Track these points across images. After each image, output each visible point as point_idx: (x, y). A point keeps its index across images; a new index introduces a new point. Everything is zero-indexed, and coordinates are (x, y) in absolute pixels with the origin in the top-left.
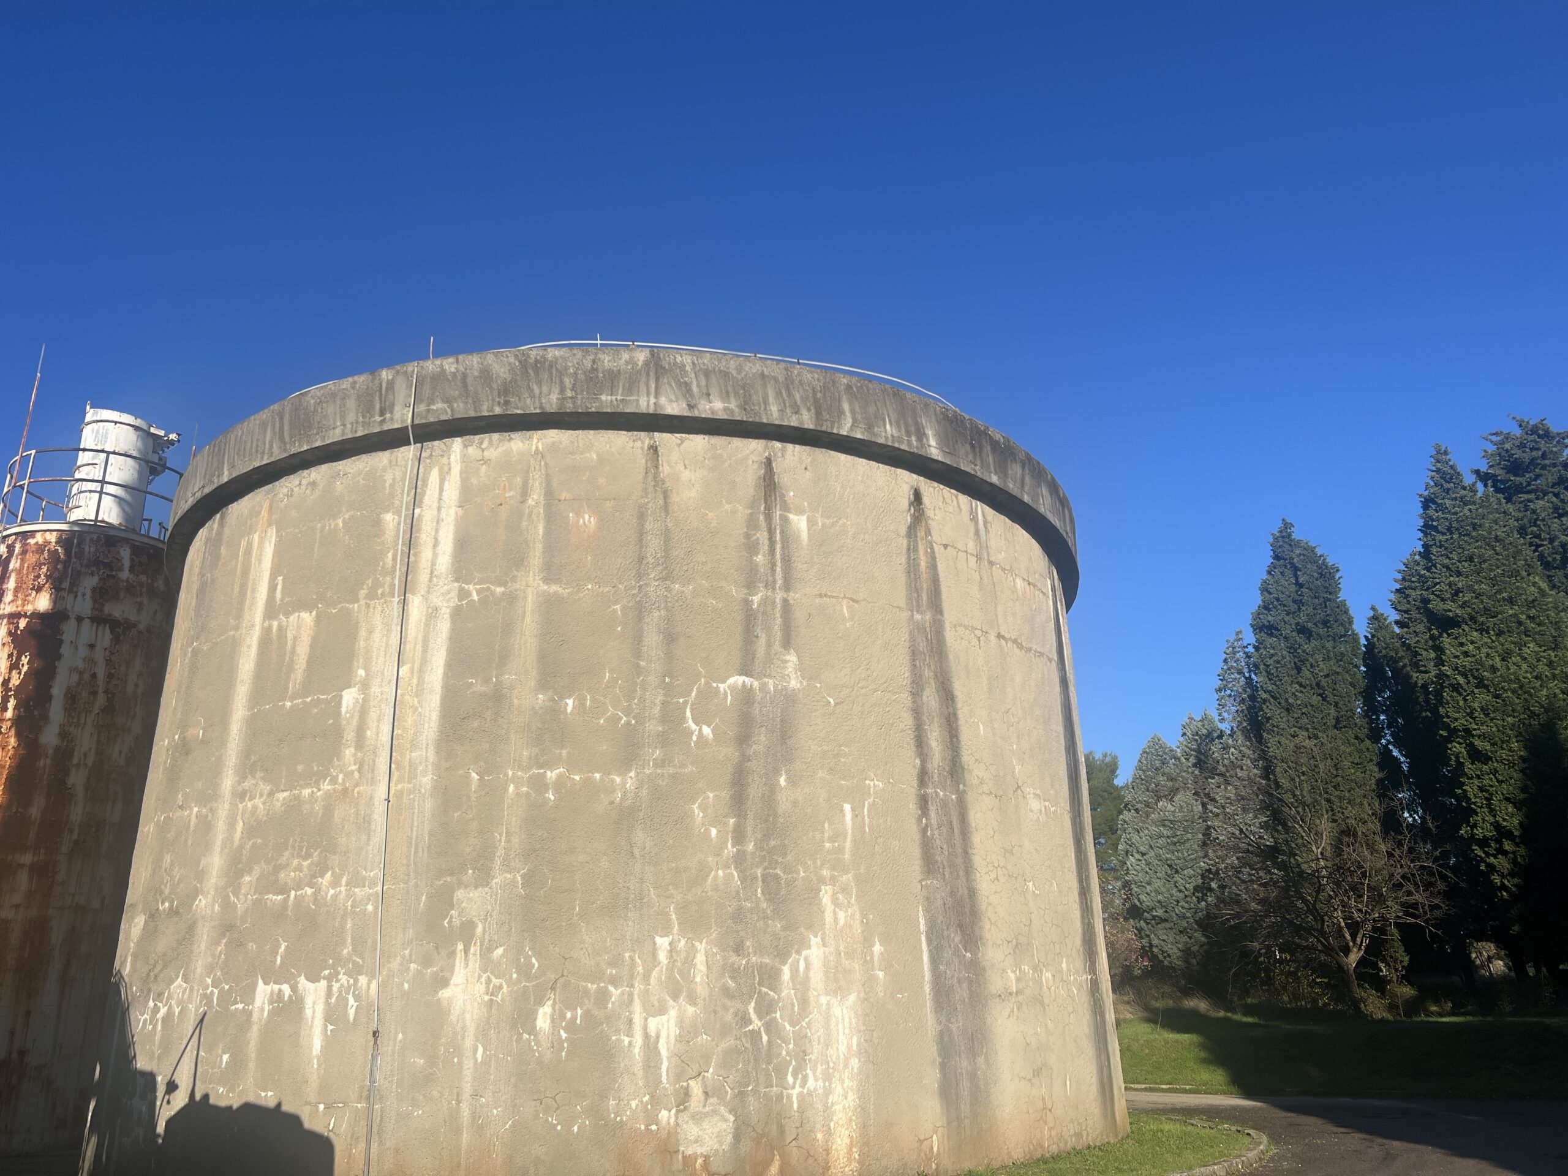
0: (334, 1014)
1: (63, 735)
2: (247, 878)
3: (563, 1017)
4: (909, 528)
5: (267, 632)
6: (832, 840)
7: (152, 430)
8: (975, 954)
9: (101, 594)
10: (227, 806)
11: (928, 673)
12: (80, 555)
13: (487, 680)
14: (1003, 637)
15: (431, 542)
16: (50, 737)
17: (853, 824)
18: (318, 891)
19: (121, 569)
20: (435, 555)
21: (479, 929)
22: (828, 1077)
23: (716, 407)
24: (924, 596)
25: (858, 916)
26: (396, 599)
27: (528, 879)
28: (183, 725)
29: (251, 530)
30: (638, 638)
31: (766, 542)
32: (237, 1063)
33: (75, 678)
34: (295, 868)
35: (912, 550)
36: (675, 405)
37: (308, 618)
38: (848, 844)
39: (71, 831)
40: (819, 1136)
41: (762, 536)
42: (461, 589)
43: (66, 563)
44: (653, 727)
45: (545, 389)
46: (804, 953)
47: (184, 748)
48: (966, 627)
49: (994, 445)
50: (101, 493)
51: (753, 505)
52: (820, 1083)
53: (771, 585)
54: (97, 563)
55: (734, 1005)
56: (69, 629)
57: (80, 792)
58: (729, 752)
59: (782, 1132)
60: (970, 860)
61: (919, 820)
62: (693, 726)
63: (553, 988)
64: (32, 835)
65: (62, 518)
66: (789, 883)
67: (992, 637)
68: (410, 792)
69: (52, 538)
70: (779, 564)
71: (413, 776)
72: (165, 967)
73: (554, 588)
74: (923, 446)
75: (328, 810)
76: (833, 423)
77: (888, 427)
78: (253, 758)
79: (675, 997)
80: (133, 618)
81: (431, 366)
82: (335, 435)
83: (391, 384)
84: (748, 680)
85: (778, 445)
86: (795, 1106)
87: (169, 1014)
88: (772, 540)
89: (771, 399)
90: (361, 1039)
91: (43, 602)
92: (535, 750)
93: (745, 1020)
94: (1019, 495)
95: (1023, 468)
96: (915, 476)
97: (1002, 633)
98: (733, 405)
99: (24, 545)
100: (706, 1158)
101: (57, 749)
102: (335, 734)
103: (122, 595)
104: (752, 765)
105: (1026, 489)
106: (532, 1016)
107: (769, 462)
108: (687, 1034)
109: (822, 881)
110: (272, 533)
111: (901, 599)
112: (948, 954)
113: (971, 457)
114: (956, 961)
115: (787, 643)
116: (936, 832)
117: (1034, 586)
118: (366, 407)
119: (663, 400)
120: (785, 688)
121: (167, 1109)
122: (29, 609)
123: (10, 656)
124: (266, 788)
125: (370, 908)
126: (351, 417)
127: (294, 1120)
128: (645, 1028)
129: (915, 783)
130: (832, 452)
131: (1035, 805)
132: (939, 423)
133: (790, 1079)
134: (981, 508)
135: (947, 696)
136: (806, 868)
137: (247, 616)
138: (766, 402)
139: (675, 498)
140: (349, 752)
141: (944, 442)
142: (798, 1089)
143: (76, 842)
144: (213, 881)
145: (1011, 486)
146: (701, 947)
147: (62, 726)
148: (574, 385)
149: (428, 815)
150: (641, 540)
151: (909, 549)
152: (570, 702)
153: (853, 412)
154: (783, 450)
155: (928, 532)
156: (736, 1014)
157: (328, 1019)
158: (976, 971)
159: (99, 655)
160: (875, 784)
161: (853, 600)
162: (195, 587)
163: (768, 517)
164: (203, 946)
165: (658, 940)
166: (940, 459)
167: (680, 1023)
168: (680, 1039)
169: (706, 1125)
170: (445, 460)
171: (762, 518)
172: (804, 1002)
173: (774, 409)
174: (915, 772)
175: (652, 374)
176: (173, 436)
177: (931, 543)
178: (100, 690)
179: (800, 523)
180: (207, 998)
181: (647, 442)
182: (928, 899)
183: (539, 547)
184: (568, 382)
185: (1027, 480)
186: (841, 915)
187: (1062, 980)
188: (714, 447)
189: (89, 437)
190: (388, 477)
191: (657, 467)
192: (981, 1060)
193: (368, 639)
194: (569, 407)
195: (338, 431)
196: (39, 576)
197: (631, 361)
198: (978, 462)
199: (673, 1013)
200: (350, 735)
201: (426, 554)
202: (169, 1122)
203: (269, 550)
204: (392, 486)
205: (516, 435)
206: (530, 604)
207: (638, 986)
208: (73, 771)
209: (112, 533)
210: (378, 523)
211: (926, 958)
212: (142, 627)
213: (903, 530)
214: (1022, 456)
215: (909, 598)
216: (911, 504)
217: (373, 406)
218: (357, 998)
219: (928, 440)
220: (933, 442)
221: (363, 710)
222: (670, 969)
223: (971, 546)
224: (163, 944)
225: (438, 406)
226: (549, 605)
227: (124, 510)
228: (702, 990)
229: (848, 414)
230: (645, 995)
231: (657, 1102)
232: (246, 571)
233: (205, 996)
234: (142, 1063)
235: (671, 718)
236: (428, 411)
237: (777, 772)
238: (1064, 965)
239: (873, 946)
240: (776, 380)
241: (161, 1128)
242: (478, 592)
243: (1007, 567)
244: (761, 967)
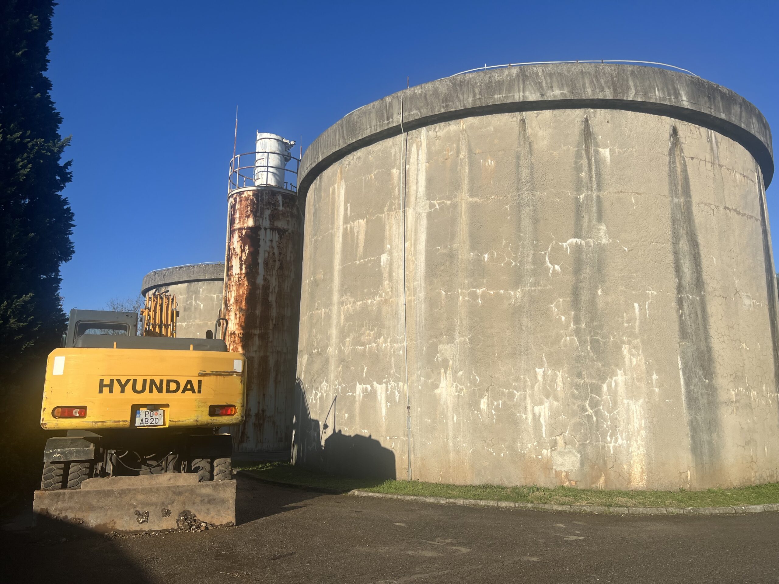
0: (390, 398)
1: (265, 279)
2: (348, 339)
3: (492, 404)
4: (670, 150)
5: (345, 229)
6: (628, 321)
7: (284, 140)
8: (711, 381)
9: (273, 217)
10: (336, 308)
11: (682, 231)
12: (262, 200)
13: (446, 247)
14: (728, 208)
15: (415, 181)
16: (260, 281)
17: (640, 314)
18: (378, 345)
19: (279, 206)
20: (417, 188)
21: (451, 363)
22: (629, 439)
23: (556, 94)
24: (680, 188)
25: (643, 360)
26: (401, 211)
27: (472, 340)
28: (314, 273)
29: (334, 183)
30: (519, 221)
31: (587, 165)
32: (352, 418)
33: (267, 255)
34: (368, 335)
35: (672, 162)
36: (534, 95)
37: (362, 222)
38: (637, 324)
39: (272, 320)
40: (625, 467)
41: (584, 162)
42: (431, 204)
43: (258, 204)
44: (529, 267)
45: (465, 96)
46: (614, 378)
47: (316, 283)
48: (706, 204)
49: (723, 96)
50: (267, 171)
51: (579, 145)
52: (625, 442)
53: (589, 188)
54: (269, 203)
55: (578, 402)
56: (262, 233)
57: (274, 304)
58: (570, 278)
59: (605, 463)
60: (708, 332)
61: (678, 311)
62: (550, 265)
63: (487, 391)
64: (258, 322)
65: (253, 184)
66: (605, 344)
67: (721, 208)
68: (414, 301)
69: (251, 193)
70: (594, 176)
71: (415, 294)
72: (318, 377)
73: (475, 199)
74: (678, 101)
75: (379, 310)
76: (624, 94)
77: (657, 92)
78: (345, 287)
79: (548, 397)
80: (286, 227)
81: (409, 92)
82: (368, 133)
83: (391, 103)
84: (579, 241)
85: (591, 110)
86: (612, 452)
87: (322, 395)
88: (590, 164)
89: (587, 85)
90: (402, 409)
91: (250, 222)
92: (471, 280)
93: (584, 409)
94: (738, 124)
95: (741, 108)
96: (673, 119)
97: (727, 206)
98: (566, 91)
99: (240, 197)
100: (567, 473)
101: (263, 285)
102: (380, 275)
103: (281, 217)
104: (583, 284)
105: (743, 120)
106: (478, 403)
107: (586, 121)
108: (554, 414)
109: (623, 342)
110: (343, 183)
111: (666, 190)
112: (695, 381)
113: (708, 104)
114: (700, 385)
115: (600, 220)
116: (688, 317)
117: (747, 177)
118: (380, 118)
119: (527, 94)
120: (600, 244)
121: (325, 436)
122: (246, 226)
123: (241, 246)
124: (352, 300)
125: (401, 352)
126: (374, 123)
127: (377, 443)
128: (533, 411)
129: (675, 291)
130: (623, 111)
131: (747, 302)
132: (688, 86)
133: (609, 439)
134: (714, 134)
135: (694, 243)
136: (614, 336)
137: (336, 223)
138: (584, 87)
139: (535, 146)
140: (386, 283)
141: (692, 98)
142: (613, 444)
143: (275, 325)
144: (334, 340)
145: (733, 119)
146: (559, 374)
147: (264, 276)
148: (480, 92)
149: (423, 311)
150: (518, 171)
151: (670, 162)
152: (486, 256)
153: (635, 86)
154: (595, 113)
155: (682, 151)
156: (579, 406)
157: (387, 400)
158: (712, 390)
159: (275, 244)
160: (652, 292)
161: (638, 194)
162: (312, 211)
163: (587, 151)
164: (333, 368)
165: (537, 370)
166: (689, 107)
167: (551, 409)
168: (551, 417)
169: (566, 458)
170: (418, 139)
171: (583, 152)
172: (615, 402)
173: (589, 90)
174: (675, 285)
175: (521, 80)
176: (292, 142)
177: (683, 157)
178: (277, 260)
179: (605, 153)
180: (336, 390)
181: (519, 117)
182: (683, 352)
183: (466, 180)
184: (477, 90)
185: (744, 114)
186: (634, 360)
187: (763, 396)
188: (555, 116)
189: (259, 147)
190: (393, 151)
191: (525, 130)
192: (715, 435)
193: (390, 230)
194: (478, 104)
195: (368, 131)
196: (247, 211)
197: (510, 75)
198: (713, 107)
199: (547, 405)
200: (386, 275)
201: (413, 187)
202: (326, 441)
203: (343, 192)
204: (395, 155)
205: (452, 123)
206: (464, 208)
207: (529, 391)
208: (270, 295)
209: (274, 189)
210: (390, 174)
211: (682, 382)
212: (290, 231)
213: (666, 151)
214: (740, 101)
215: (671, 190)
216: (671, 136)
217: (383, 116)
218: (399, 392)
219: (681, 97)
220: (684, 98)
221: (391, 264)
222: (544, 384)
223: (708, 157)
224: (317, 366)
225: (414, 112)
226: (473, 208)
227: (276, 179)
228: (561, 395)
229: (632, 87)
230: (532, 396)
231: (541, 445)
232: (333, 202)
233: (335, 389)
234: (313, 416)
235: (538, 261)
236: (409, 115)
237: (596, 288)
238: (764, 388)
239: (652, 375)
240: (589, 73)
241: (323, 443)
242: (439, 204)
243: (731, 168)
244: (591, 385)
